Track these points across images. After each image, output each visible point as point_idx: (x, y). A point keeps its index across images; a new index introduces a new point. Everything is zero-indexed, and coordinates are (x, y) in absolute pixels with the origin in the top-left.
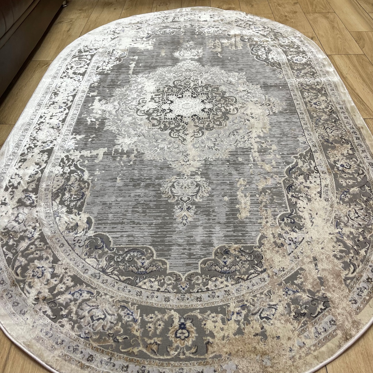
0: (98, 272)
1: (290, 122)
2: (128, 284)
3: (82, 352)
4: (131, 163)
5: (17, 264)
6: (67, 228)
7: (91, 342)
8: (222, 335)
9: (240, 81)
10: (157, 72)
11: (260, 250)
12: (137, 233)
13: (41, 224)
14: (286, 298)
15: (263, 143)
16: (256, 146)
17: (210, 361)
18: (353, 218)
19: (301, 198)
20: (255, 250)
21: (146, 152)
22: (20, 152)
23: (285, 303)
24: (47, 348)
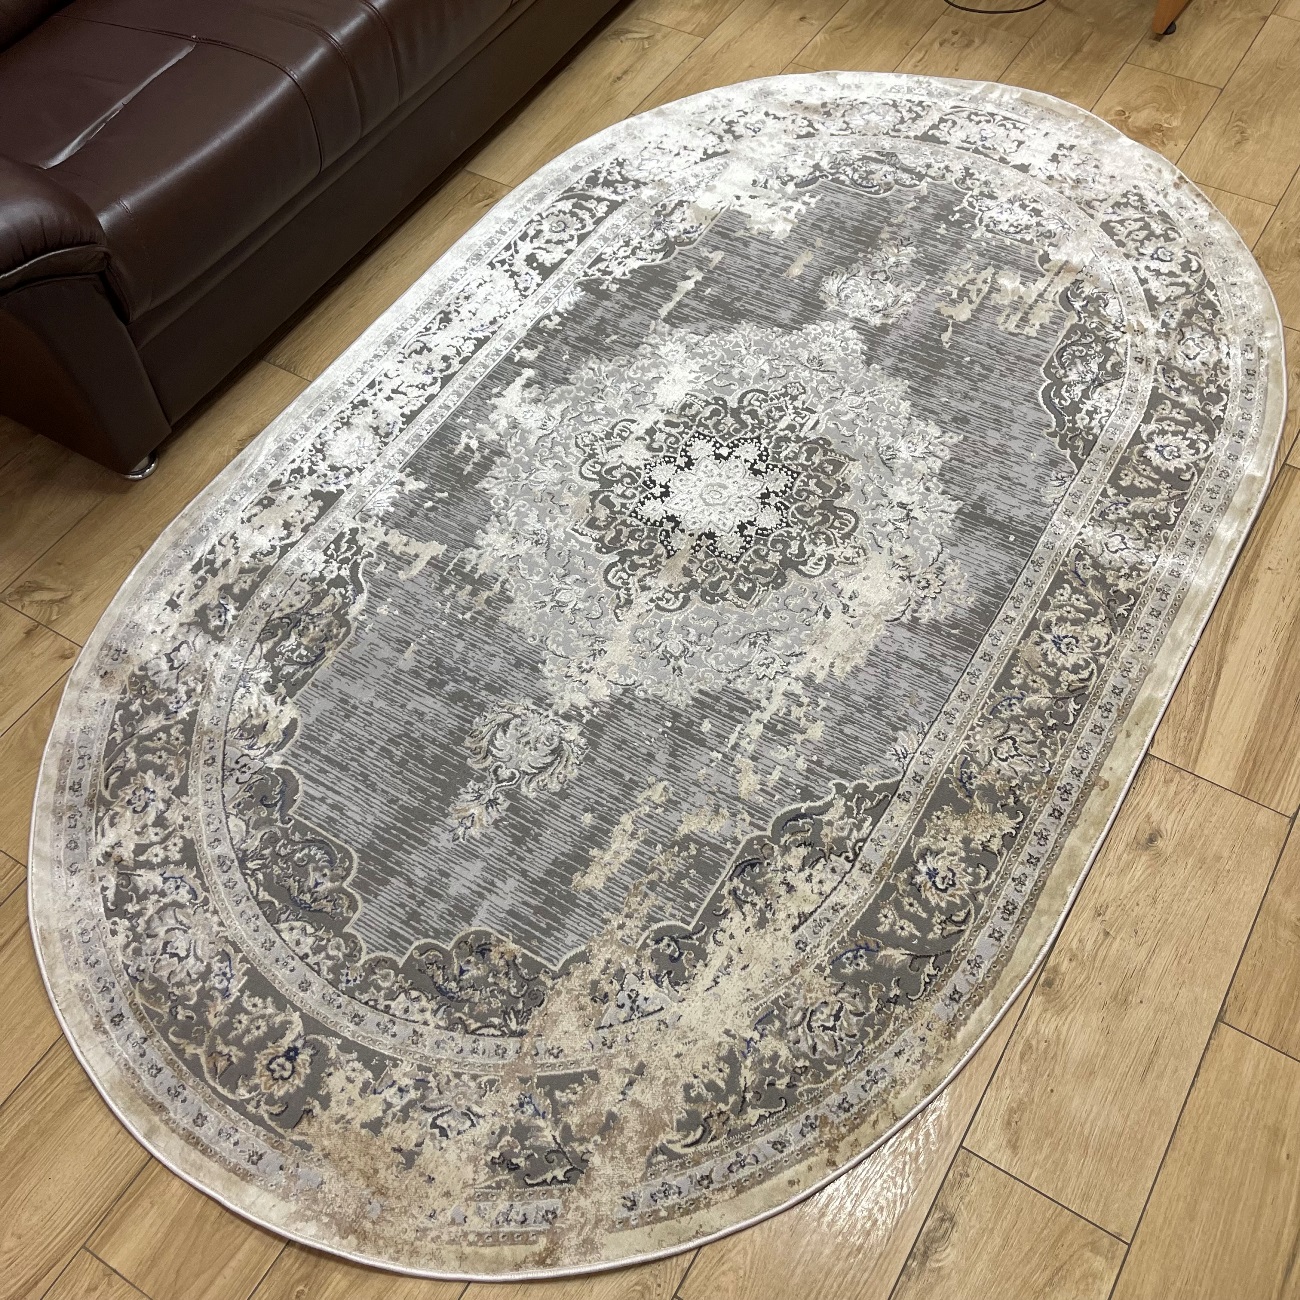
0: (233, 856)
2: (264, 913)
3: (112, 1000)
4: (468, 616)
5: (119, 761)
6: (242, 726)
7: (137, 992)
8: (343, 1112)
9: (921, 466)
11: (549, 983)
12: (354, 808)
13: (207, 690)
14: (511, 1115)
15: (800, 705)
16: (775, 705)
17: (287, 1144)
19: (747, 908)
20: (542, 977)
21: (518, 600)
22: (273, 476)
23: (498, 1122)
24: (68, 959)
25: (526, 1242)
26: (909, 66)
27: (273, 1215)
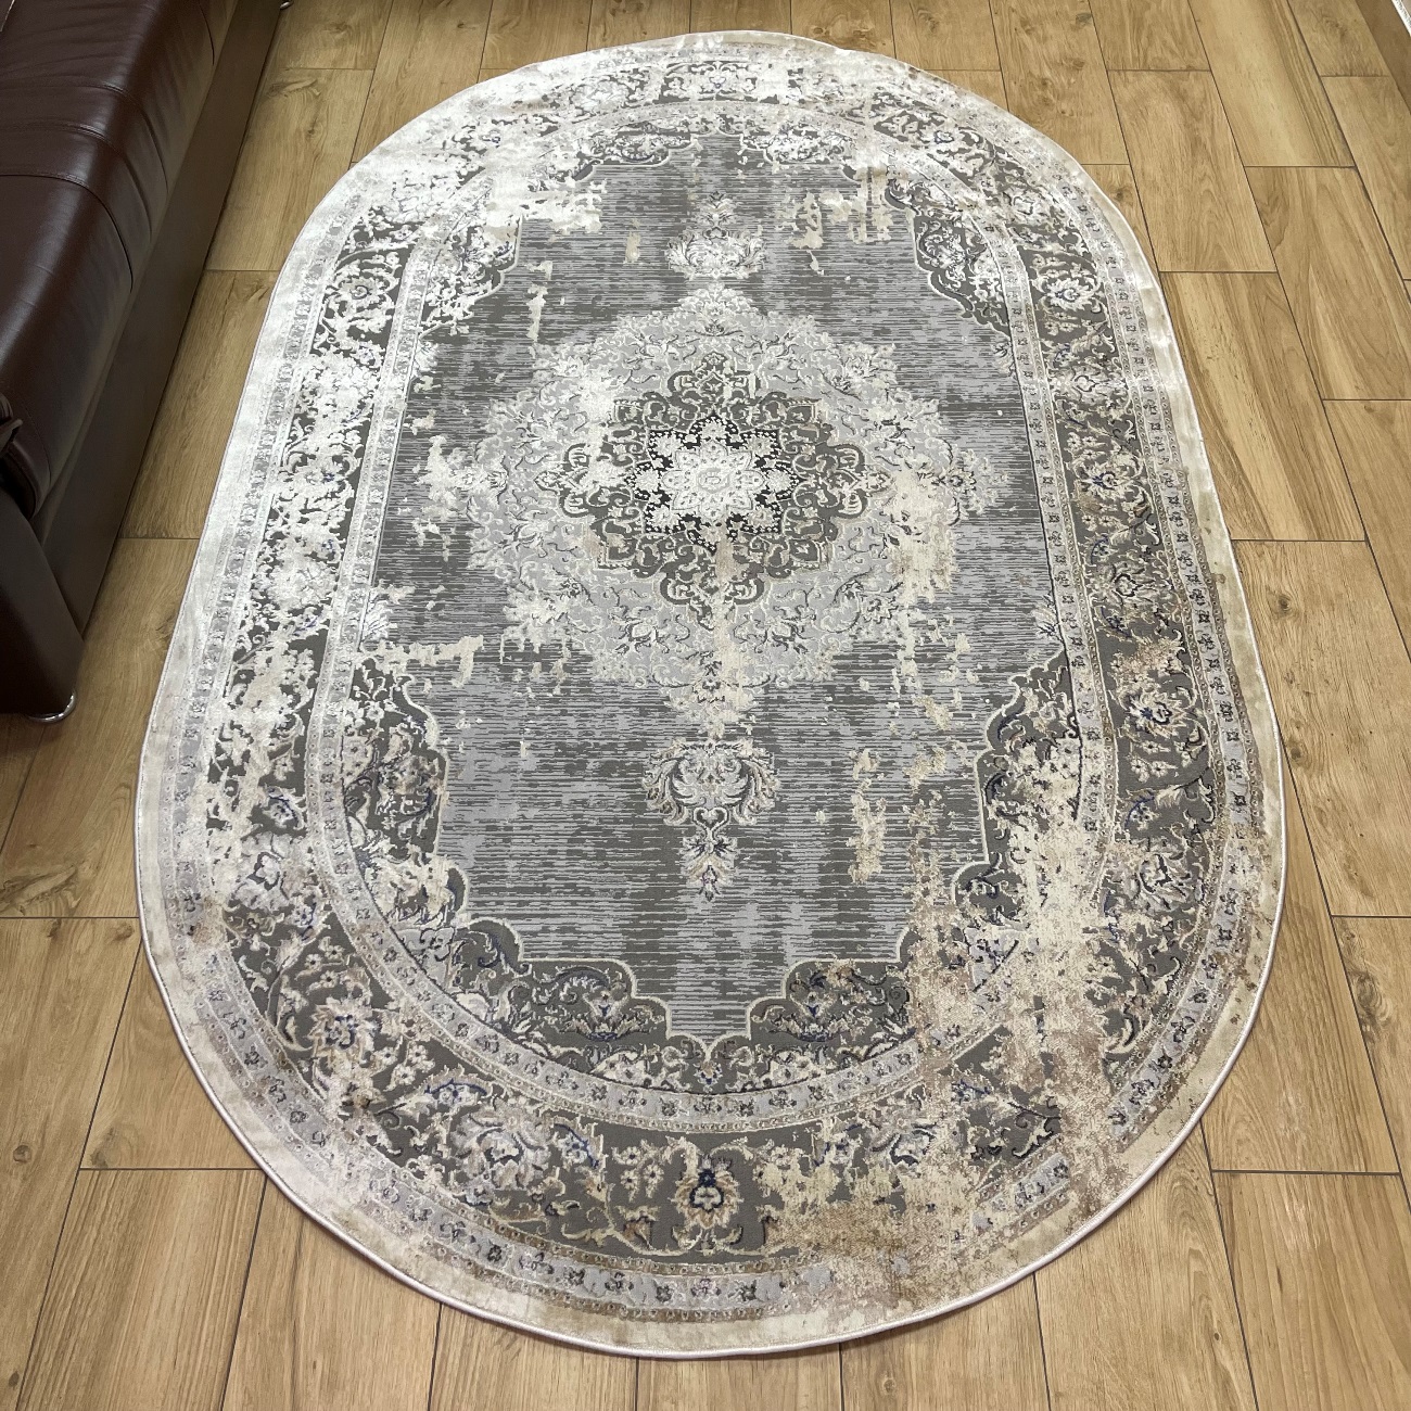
0: (491, 1032)
1: (1017, 551)
2: (572, 1067)
3: (473, 1239)
4: (557, 691)
5: (283, 1008)
6: (398, 904)
7: (493, 1215)
8: (801, 1200)
9: (877, 383)
10: (617, 335)
11: (901, 976)
12: (584, 921)
13: (328, 890)
14: (958, 1108)
15: (932, 628)
16: (910, 639)
17: (771, 1262)
18: (1150, 884)
19: (1021, 819)
20: (891, 974)
21: (596, 654)
22: (231, 647)
23: (953, 1122)
24: (391, 1228)
25: (1059, 1206)
26: (598, 41)
27: (812, 1331)
